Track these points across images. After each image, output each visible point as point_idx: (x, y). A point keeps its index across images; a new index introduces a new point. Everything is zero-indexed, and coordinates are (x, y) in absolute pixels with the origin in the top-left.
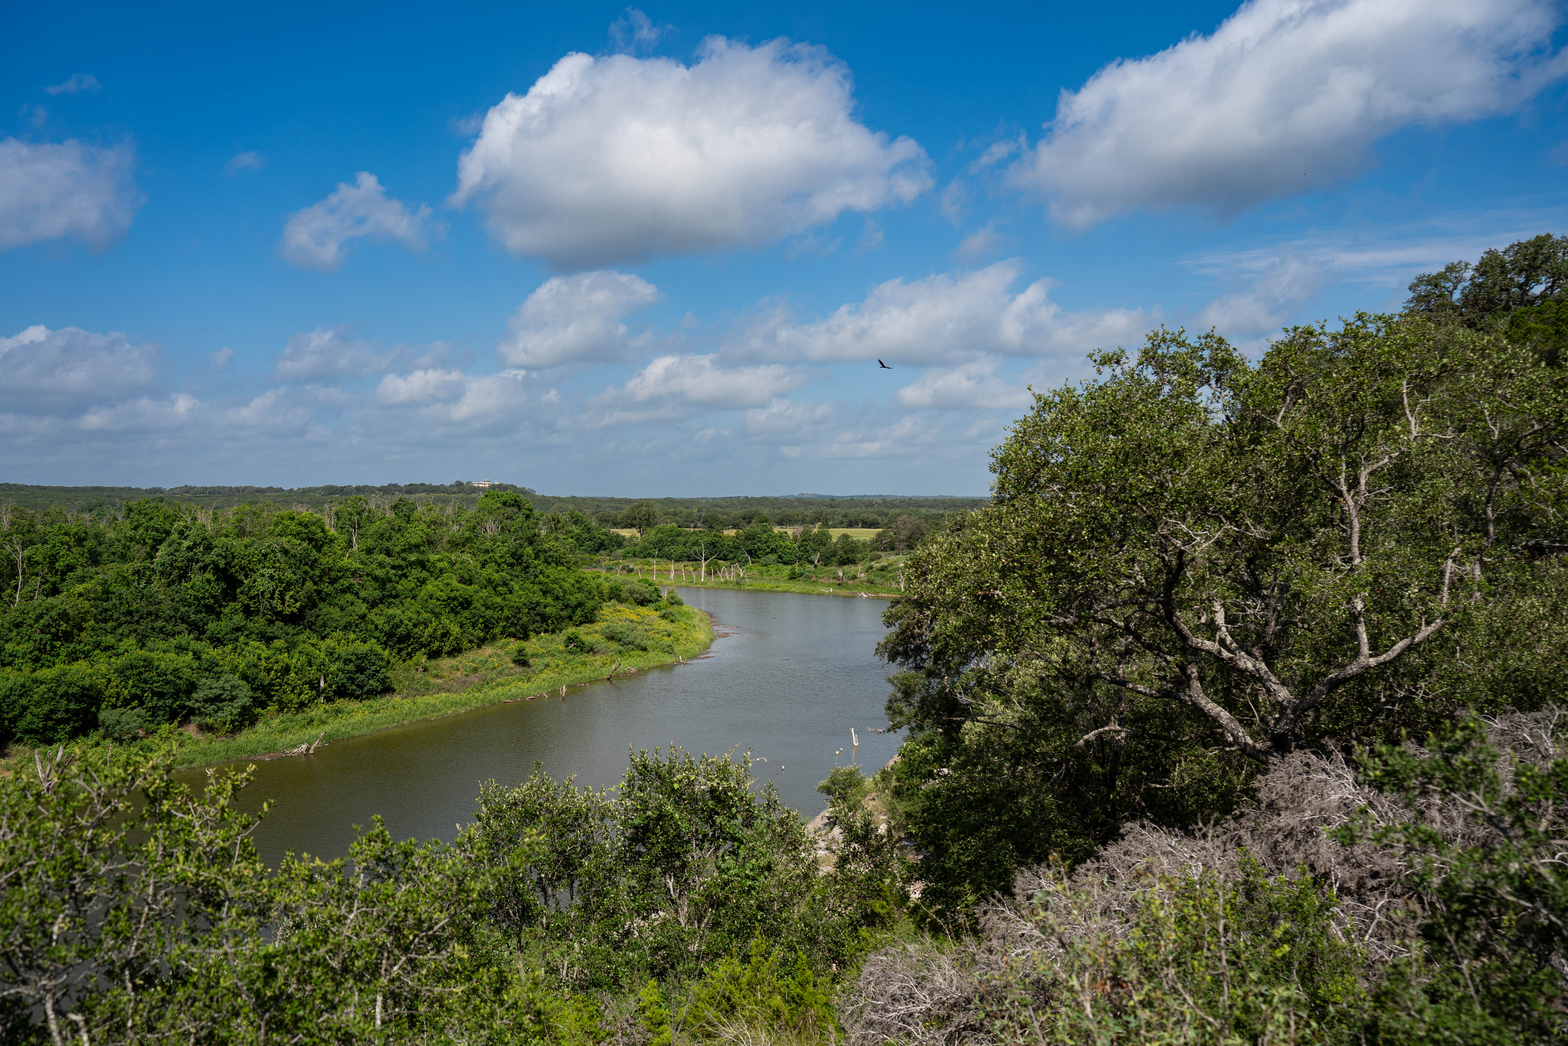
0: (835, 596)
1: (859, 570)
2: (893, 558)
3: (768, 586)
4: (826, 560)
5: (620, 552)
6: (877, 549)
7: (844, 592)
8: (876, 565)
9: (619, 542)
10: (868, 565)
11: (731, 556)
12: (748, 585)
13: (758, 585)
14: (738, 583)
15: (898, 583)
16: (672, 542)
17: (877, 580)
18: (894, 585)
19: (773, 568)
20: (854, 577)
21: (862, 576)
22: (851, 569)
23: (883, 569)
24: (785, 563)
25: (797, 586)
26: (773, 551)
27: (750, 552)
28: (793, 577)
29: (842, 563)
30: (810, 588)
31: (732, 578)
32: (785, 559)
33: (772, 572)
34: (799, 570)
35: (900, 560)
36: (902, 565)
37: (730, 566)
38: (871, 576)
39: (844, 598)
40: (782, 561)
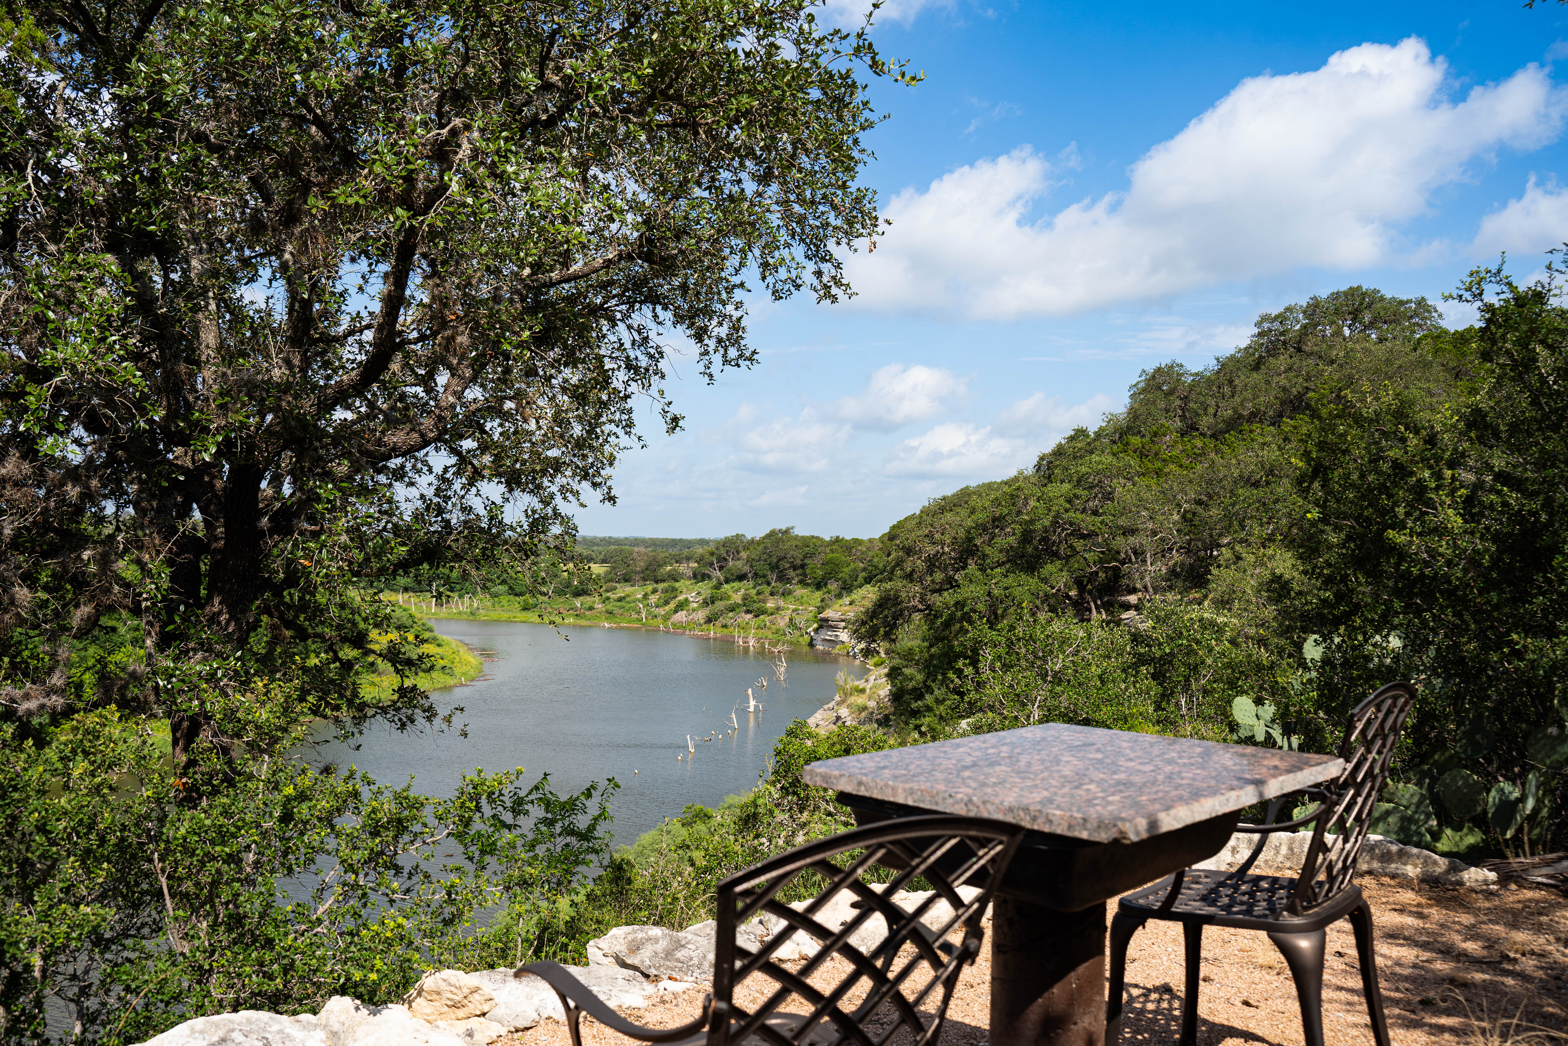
0: (575, 626)
1: (594, 600)
2: (628, 589)
3: (505, 616)
4: (561, 592)
6: (611, 580)
7: (583, 622)
8: (611, 595)
10: (604, 596)
12: (482, 615)
13: (494, 615)
14: (472, 613)
15: (639, 613)
17: (617, 611)
18: (635, 616)
19: (504, 599)
20: (591, 608)
21: (599, 606)
22: (587, 600)
23: (620, 600)
24: (516, 595)
25: (533, 617)
26: (504, 583)
28: (525, 609)
29: (577, 594)
31: (466, 609)
32: (518, 590)
33: (504, 602)
34: (531, 601)
35: (636, 592)
36: (639, 596)
37: (461, 597)
38: (610, 607)
39: (581, 627)
40: (514, 592)
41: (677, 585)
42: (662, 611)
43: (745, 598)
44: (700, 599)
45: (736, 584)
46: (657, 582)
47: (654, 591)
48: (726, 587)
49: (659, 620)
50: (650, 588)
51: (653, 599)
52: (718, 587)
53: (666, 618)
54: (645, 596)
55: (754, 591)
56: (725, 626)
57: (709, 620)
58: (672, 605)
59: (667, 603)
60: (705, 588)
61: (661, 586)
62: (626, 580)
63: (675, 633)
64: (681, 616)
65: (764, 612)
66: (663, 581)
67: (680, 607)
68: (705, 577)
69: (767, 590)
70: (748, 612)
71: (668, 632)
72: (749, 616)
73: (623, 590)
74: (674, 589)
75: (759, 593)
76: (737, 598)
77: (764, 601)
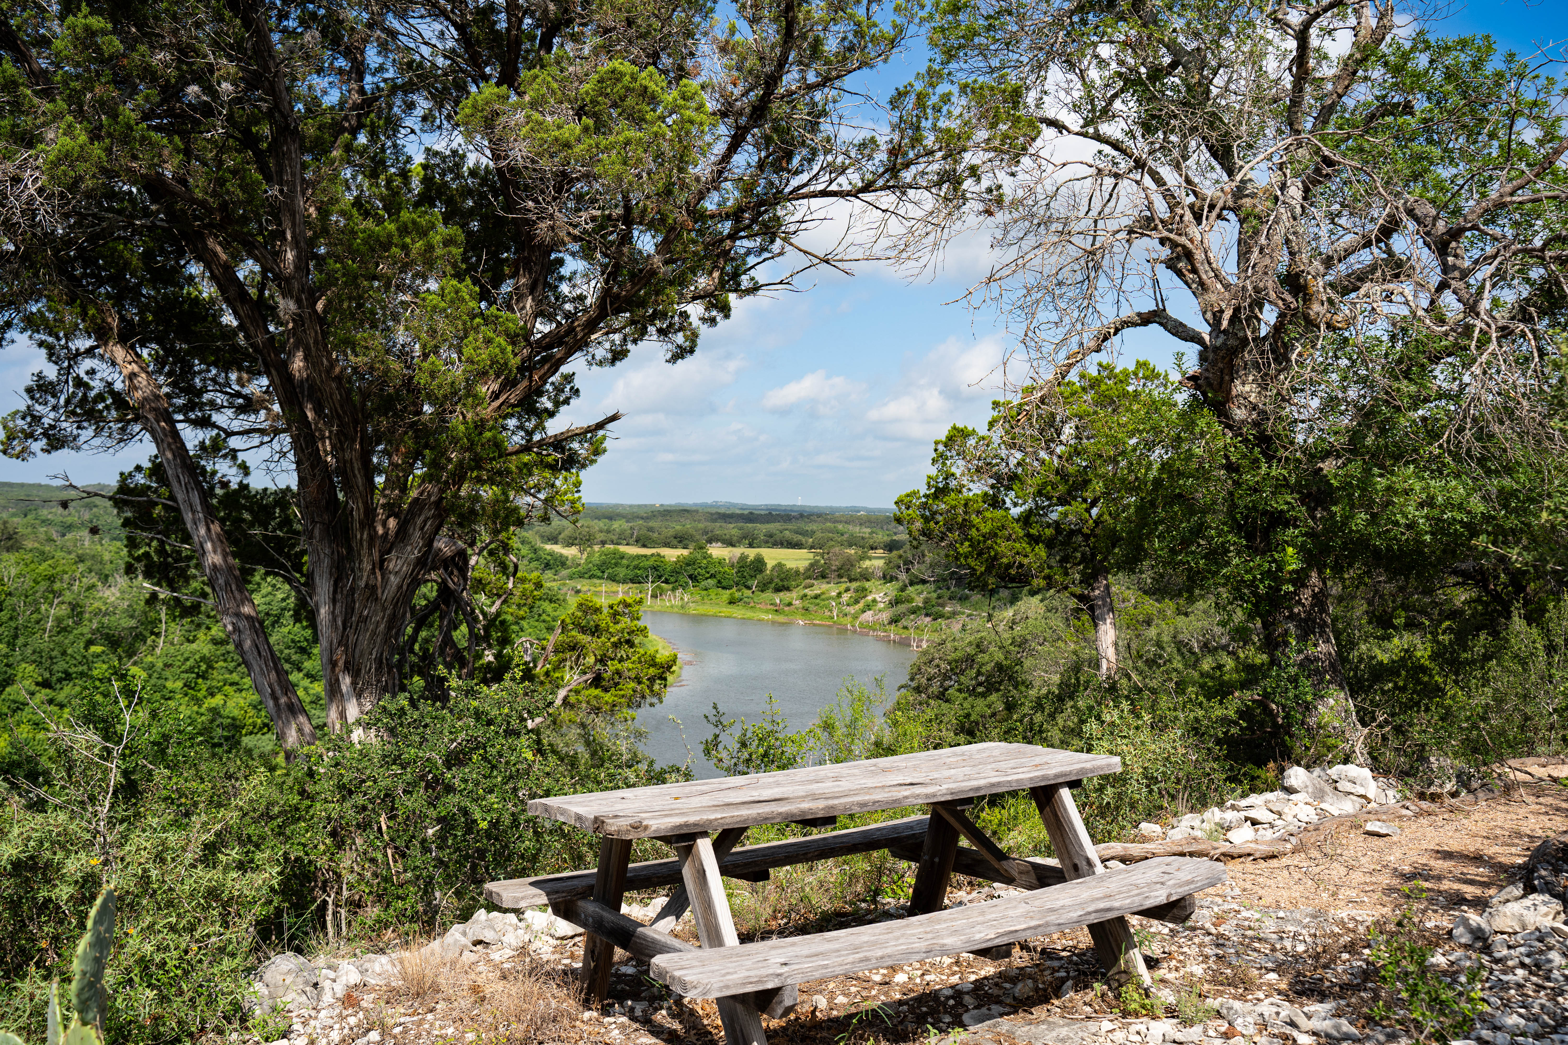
0: (774, 623)
1: (793, 596)
2: (824, 587)
3: (710, 610)
4: (763, 587)
5: (564, 572)
6: (809, 577)
7: (781, 618)
8: (809, 592)
9: (563, 562)
10: (802, 592)
11: (672, 579)
12: (692, 609)
13: (702, 609)
14: (682, 607)
15: (831, 611)
16: (616, 564)
17: (812, 608)
18: (828, 613)
19: (713, 592)
20: (790, 604)
21: (797, 603)
22: (785, 596)
23: (816, 597)
24: (724, 588)
25: (737, 612)
26: (713, 576)
27: (690, 577)
28: (732, 602)
29: (778, 590)
30: (749, 614)
31: (678, 603)
32: (724, 584)
33: (713, 596)
34: (738, 595)
35: (830, 589)
36: (834, 594)
37: (674, 590)
38: (806, 604)
39: (782, 624)
40: (721, 585)
41: (867, 584)
42: (852, 610)
43: (927, 601)
44: (887, 599)
45: (919, 587)
46: (851, 580)
47: (847, 590)
48: (911, 589)
49: (849, 619)
50: (843, 586)
51: (846, 597)
52: (903, 589)
53: (856, 617)
54: (839, 595)
55: (935, 595)
56: (906, 628)
57: (894, 621)
58: (861, 605)
59: (857, 602)
60: (891, 589)
61: (854, 585)
62: (823, 576)
63: (862, 634)
64: (868, 616)
65: (941, 616)
66: (855, 580)
67: (868, 607)
68: (892, 579)
69: (946, 593)
70: (927, 615)
71: (855, 631)
72: (928, 619)
73: (820, 587)
74: (864, 589)
75: (939, 597)
76: (919, 601)
77: (943, 606)
